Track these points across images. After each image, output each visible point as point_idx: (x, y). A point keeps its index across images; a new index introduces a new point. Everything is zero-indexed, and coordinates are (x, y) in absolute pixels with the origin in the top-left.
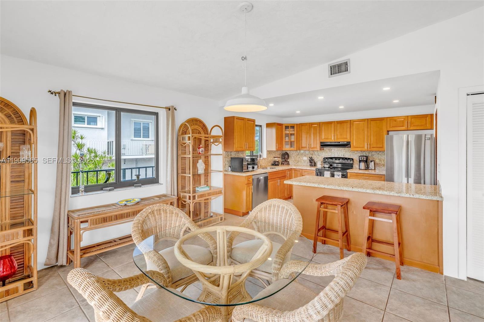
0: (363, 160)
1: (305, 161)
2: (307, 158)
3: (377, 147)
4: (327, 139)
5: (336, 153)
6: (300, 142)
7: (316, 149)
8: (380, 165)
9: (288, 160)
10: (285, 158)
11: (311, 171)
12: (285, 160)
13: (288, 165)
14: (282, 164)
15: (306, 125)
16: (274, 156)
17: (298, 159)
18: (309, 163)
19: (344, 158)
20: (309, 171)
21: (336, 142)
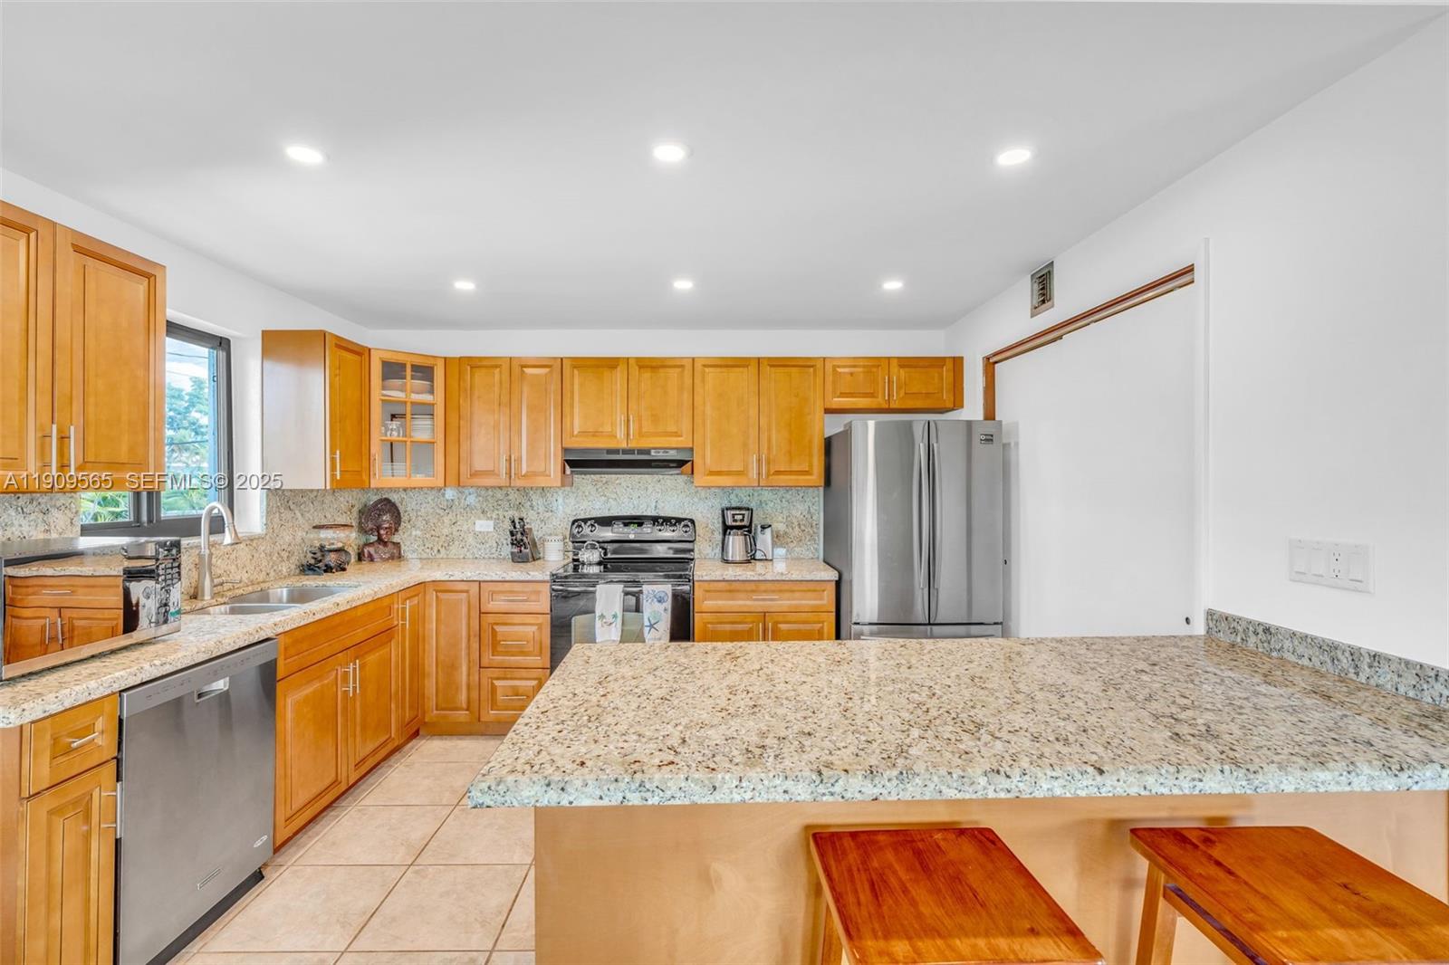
0: (738, 524)
1: (481, 538)
2: (491, 523)
3: (791, 473)
4: (595, 434)
5: (626, 500)
6: (464, 447)
7: (541, 482)
8: (789, 540)
9: (396, 539)
10: (378, 528)
11: (531, 587)
12: (380, 540)
13: (395, 562)
14: (360, 557)
15: (496, 367)
16: (317, 523)
17: (446, 531)
18: (508, 550)
19: (660, 518)
20: (517, 587)
21: (631, 451)
